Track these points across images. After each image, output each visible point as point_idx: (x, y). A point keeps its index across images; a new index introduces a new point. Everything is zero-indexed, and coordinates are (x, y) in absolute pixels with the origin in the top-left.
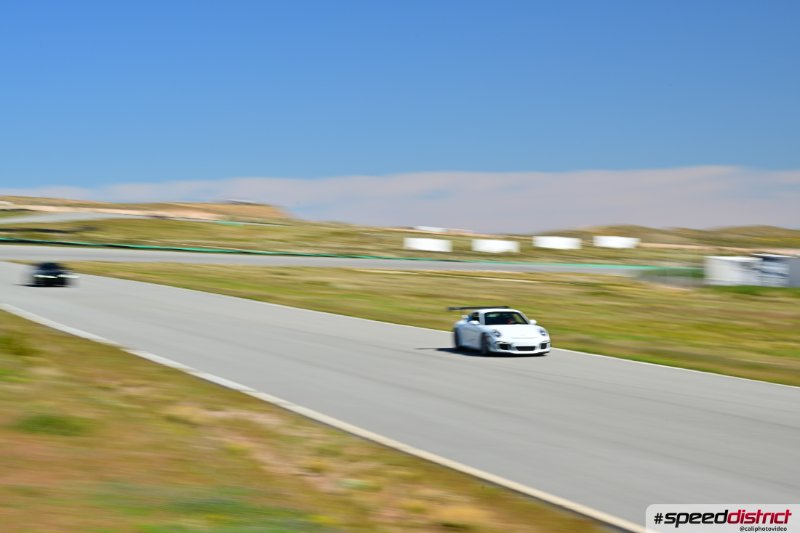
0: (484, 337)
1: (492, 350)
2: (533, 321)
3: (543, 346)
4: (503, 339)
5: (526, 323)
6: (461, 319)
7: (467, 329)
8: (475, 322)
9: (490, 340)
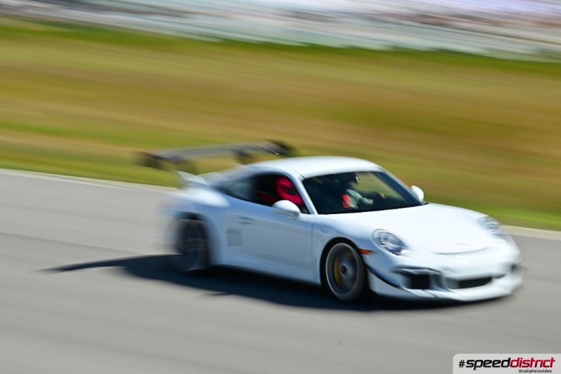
0: (341, 249)
3: (514, 268)
4: (412, 259)
8: (287, 205)
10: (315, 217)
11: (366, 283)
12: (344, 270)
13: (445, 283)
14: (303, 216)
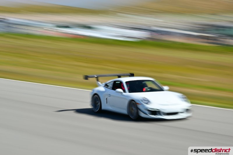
0: (133, 103)
1: (142, 115)
2: (166, 88)
3: (187, 110)
4: (153, 106)
5: (161, 90)
6: (97, 86)
7: (110, 95)
8: (120, 90)
9: (140, 107)
10: (127, 94)
11: (138, 113)
12: (132, 109)
13: (162, 114)
14: (124, 94)
